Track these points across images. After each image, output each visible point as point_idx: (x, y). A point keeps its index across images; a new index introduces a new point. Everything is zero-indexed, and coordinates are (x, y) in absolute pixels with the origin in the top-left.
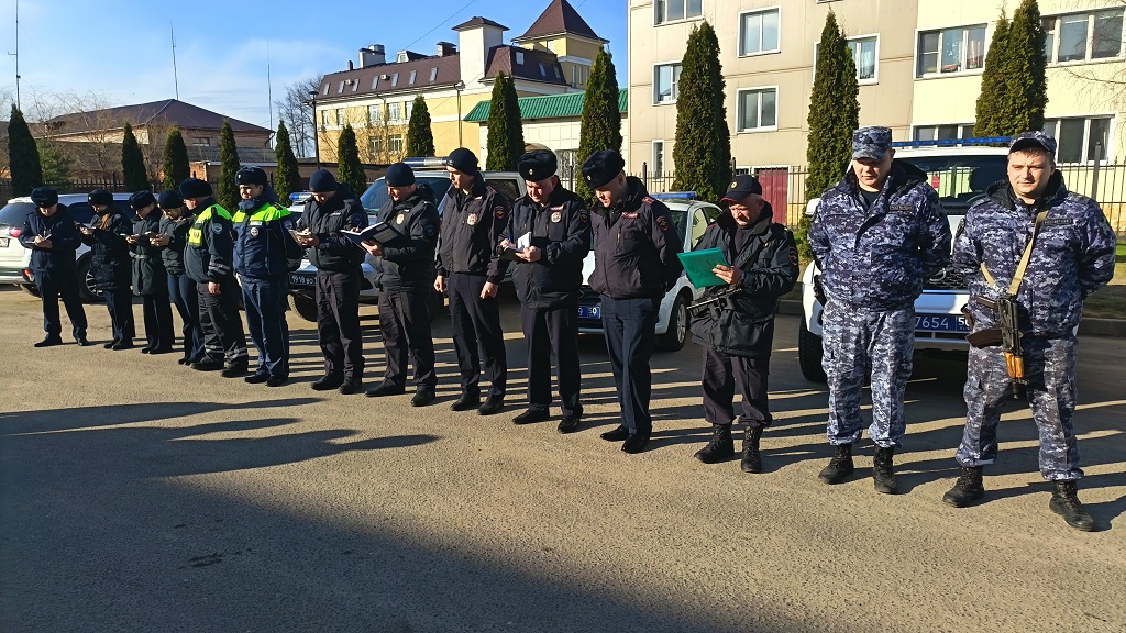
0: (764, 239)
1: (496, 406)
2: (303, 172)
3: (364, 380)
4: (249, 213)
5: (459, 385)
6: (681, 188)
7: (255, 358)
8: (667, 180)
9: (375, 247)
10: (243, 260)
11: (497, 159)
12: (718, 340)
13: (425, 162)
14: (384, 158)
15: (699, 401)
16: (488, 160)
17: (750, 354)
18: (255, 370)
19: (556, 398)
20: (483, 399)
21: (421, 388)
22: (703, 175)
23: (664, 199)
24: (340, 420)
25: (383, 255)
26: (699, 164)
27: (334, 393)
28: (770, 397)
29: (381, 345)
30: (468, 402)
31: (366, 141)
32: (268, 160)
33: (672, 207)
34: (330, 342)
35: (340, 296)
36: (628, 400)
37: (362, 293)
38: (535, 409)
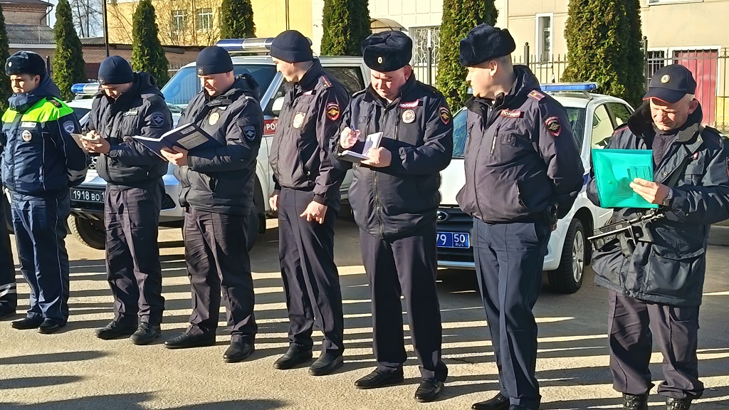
0: (692, 148)
1: (333, 363)
2: (89, 57)
3: (164, 327)
4: (22, 110)
5: (286, 335)
6: (576, 77)
7: (26, 296)
8: (556, 66)
9: (180, 155)
10: (12, 171)
11: (335, 40)
12: (631, 282)
13: (244, 45)
14: (189, 38)
15: (604, 360)
16: (323, 41)
17: (675, 301)
18: (25, 312)
19: (411, 353)
20: (316, 354)
21: (237, 338)
22: (604, 59)
23: (554, 92)
24: (132, 379)
25: (190, 165)
26: (599, 45)
27: (126, 343)
28: (700, 357)
29: (185, 280)
30: (298, 357)
31: (167, 16)
32: (45, 41)
33: (566, 102)
34: (120, 277)
35: (134, 217)
36: (507, 359)
37: (163, 213)
38: (384, 368)
